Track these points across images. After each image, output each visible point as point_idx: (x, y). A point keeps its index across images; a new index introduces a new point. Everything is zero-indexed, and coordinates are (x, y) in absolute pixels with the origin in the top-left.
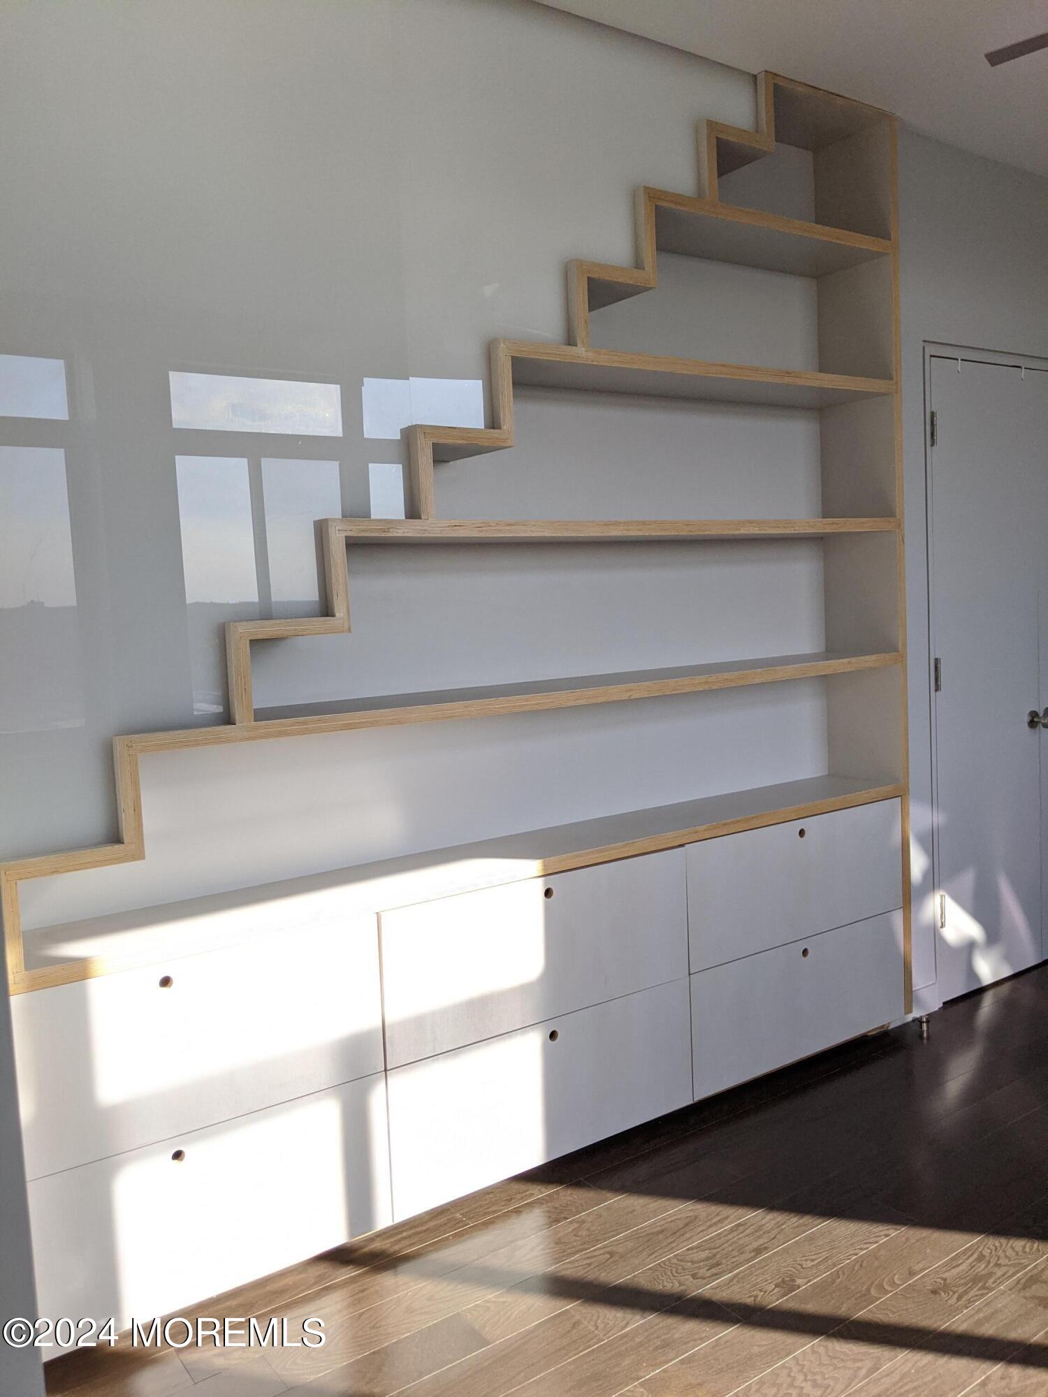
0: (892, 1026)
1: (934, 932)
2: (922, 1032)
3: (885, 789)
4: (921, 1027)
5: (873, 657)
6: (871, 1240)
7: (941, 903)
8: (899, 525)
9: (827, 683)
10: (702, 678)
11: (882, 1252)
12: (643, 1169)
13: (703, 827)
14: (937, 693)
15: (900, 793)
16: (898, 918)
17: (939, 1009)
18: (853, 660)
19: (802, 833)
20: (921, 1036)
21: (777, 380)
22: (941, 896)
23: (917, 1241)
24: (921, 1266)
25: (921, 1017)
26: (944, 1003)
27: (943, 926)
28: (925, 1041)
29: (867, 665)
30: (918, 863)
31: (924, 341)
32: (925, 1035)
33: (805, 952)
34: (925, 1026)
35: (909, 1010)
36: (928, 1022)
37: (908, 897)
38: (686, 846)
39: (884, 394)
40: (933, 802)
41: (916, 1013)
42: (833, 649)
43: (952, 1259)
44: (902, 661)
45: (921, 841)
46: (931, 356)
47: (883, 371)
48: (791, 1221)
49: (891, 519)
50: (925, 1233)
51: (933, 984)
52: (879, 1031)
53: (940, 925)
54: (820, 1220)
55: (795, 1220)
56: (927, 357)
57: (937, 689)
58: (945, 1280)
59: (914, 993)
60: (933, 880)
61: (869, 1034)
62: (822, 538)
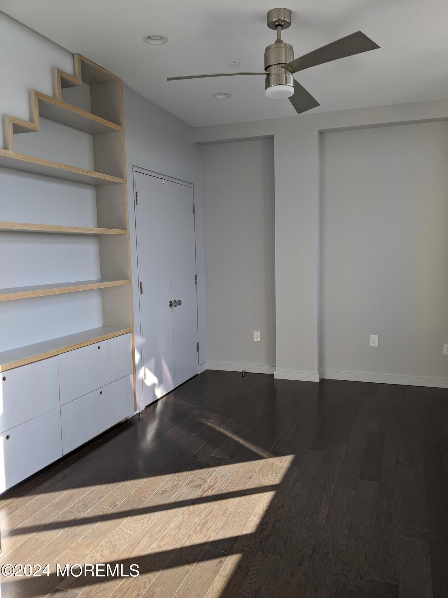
0: (130, 417)
1: (142, 381)
2: (140, 417)
3: (126, 330)
4: (140, 416)
5: (121, 281)
6: (138, 484)
7: (144, 370)
8: (128, 233)
9: (102, 291)
10: (62, 288)
11: (143, 487)
12: (47, 484)
13: (64, 348)
14: (142, 295)
15: (132, 331)
16: (132, 376)
17: (144, 409)
18: (115, 282)
19: (99, 347)
20: (140, 419)
21: (85, 174)
22: (144, 368)
23: (154, 480)
24: (156, 487)
25: (139, 412)
26: (146, 407)
27: (145, 379)
28: (141, 420)
29: (119, 284)
30: (137, 357)
31: (133, 165)
32: (141, 418)
33: (101, 393)
34: (141, 415)
35: (135, 411)
36: (142, 413)
37: (135, 370)
38: (58, 355)
39: (121, 184)
40: (141, 335)
41: (137, 412)
42: (103, 278)
43: (166, 483)
44: (131, 283)
45: (138, 349)
46: (135, 171)
47: (121, 175)
48: (110, 486)
49: (125, 230)
50: (156, 478)
51: (142, 400)
52: (125, 420)
53: (144, 378)
54: (120, 483)
55: (111, 485)
56: (134, 172)
57: (141, 293)
58: (165, 489)
59: (137, 404)
60: (142, 362)
61: (122, 421)
62: (98, 235)
